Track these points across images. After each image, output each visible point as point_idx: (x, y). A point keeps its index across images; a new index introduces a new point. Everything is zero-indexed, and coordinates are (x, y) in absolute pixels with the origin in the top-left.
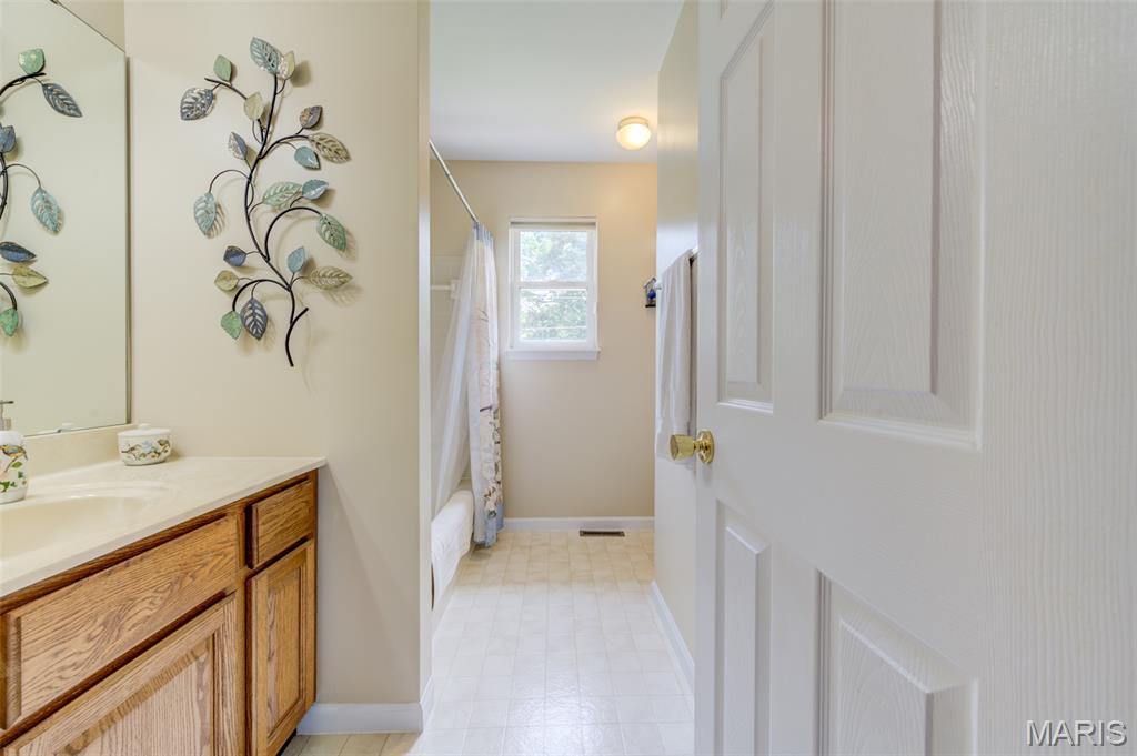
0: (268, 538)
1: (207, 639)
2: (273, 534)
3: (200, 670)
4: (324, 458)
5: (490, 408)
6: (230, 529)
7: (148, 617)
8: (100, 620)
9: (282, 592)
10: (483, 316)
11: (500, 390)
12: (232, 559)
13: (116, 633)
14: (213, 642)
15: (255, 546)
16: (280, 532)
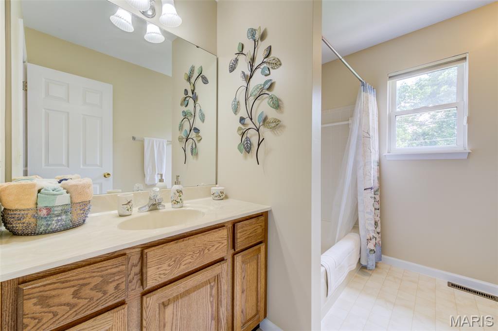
0: (241, 239)
1: (215, 276)
2: (244, 238)
3: (212, 288)
4: (270, 207)
5: (371, 188)
6: (224, 233)
7: (191, 262)
8: (173, 259)
9: (249, 264)
10: (368, 136)
11: (380, 178)
12: (225, 246)
13: (179, 265)
14: (217, 278)
15: (236, 242)
16: (248, 237)
